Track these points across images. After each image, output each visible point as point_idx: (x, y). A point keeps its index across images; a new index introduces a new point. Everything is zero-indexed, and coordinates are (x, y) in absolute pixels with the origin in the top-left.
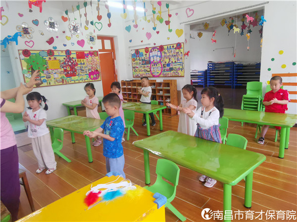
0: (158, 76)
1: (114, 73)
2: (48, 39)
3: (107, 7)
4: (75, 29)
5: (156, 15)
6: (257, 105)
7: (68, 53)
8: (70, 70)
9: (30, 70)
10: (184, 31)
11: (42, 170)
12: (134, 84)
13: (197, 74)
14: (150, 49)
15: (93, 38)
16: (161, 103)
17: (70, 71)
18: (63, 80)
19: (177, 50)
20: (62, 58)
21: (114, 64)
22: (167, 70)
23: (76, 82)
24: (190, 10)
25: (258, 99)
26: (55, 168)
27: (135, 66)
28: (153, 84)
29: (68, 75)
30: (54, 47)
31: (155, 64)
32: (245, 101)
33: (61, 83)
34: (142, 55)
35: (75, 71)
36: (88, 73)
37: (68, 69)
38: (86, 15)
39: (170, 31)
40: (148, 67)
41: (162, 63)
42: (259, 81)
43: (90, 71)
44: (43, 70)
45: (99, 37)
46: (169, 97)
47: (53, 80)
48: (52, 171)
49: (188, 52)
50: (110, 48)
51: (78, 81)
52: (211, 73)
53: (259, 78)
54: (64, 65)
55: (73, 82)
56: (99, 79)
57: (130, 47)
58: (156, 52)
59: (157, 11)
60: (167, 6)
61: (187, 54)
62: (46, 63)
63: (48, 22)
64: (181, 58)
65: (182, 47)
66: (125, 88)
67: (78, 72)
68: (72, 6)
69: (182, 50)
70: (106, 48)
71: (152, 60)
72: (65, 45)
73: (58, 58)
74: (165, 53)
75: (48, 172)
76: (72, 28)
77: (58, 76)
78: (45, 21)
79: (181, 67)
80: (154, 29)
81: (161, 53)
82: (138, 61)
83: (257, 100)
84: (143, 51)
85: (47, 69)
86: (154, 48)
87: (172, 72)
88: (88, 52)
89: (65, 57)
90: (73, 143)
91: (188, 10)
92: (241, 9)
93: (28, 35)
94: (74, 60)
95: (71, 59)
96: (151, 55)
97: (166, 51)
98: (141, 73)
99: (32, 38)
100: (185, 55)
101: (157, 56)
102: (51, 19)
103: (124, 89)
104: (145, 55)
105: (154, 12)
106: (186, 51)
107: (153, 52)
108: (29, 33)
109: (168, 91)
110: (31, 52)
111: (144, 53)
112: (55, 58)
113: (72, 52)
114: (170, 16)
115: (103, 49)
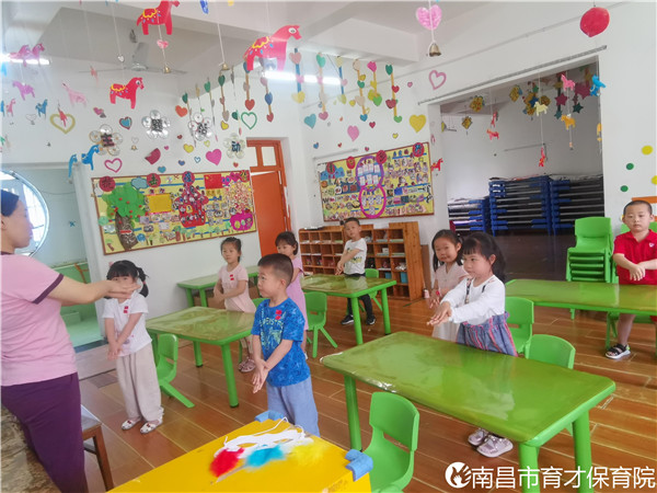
0: (377, 217)
1: (285, 214)
2: (147, 152)
3: (264, 82)
4: (202, 129)
5: (366, 91)
6: (603, 269)
7: (188, 177)
8: (192, 212)
9: (114, 217)
10: (427, 117)
11: (133, 422)
12: (327, 236)
13: (468, 206)
14: (357, 160)
15: (238, 144)
16: (387, 274)
17: (193, 214)
18: (178, 234)
19: (416, 159)
20: (175, 190)
21: (282, 195)
22: (397, 203)
23: (205, 236)
24: (438, 75)
25: (604, 255)
26: (160, 420)
27: (328, 196)
28: (367, 233)
29: (189, 224)
30: (159, 169)
31: (370, 190)
32: (572, 262)
33: (174, 241)
34: (342, 174)
35: (203, 214)
36: (229, 217)
37: (189, 210)
38: (222, 101)
39: (398, 119)
40: (354, 197)
41: (385, 188)
42: (603, 215)
43: (233, 213)
44: (139, 217)
45: (251, 143)
46: (403, 260)
47: (158, 235)
48: (153, 426)
49: (440, 161)
50: (275, 164)
51: (208, 236)
52: (498, 204)
53: (603, 209)
54: (180, 202)
55: (198, 237)
56: (253, 228)
57: (315, 159)
58: (371, 165)
59: (367, 82)
60: (389, 70)
61: (438, 166)
62: (145, 201)
63: (149, 120)
64: (425, 175)
65: (426, 151)
66: (307, 246)
67: (209, 215)
68: (196, 86)
69: (425, 158)
70: (265, 164)
71: (362, 182)
72: (182, 163)
73: (168, 189)
74: (390, 166)
75: (145, 429)
76: (195, 128)
77: (168, 227)
78: (144, 119)
79: (426, 195)
80: (364, 118)
81: (381, 166)
82: (334, 187)
83: (602, 258)
84: (343, 166)
85: (147, 214)
86: (365, 158)
87: (407, 205)
88: (229, 174)
89: (182, 187)
90: (198, 367)
91: (434, 75)
92: (546, 65)
93: (111, 149)
94: (200, 192)
95: (193, 191)
96: (360, 173)
97: (392, 162)
98: (340, 210)
99: (118, 153)
100: (432, 168)
101: (373, 173)
102: (155, 113)
103: (306, 248)
104: (348, 172)
105: (361, 85)
106: (435, 160)
107: (364, 166)
108: (113, 145)
109: (400, 248)
110: (116, 181)
111: (346, 169)
112: (162, 190)
113: (196, 176)
114: (395, 89)
115: (260, 167)
